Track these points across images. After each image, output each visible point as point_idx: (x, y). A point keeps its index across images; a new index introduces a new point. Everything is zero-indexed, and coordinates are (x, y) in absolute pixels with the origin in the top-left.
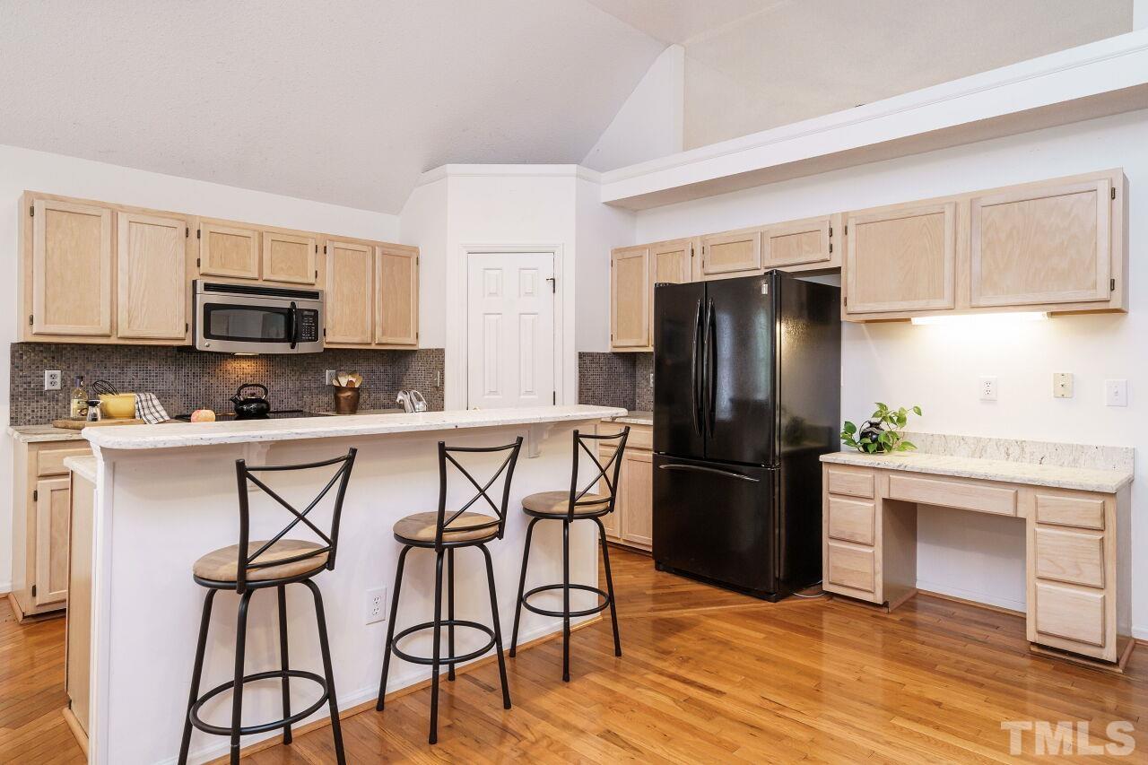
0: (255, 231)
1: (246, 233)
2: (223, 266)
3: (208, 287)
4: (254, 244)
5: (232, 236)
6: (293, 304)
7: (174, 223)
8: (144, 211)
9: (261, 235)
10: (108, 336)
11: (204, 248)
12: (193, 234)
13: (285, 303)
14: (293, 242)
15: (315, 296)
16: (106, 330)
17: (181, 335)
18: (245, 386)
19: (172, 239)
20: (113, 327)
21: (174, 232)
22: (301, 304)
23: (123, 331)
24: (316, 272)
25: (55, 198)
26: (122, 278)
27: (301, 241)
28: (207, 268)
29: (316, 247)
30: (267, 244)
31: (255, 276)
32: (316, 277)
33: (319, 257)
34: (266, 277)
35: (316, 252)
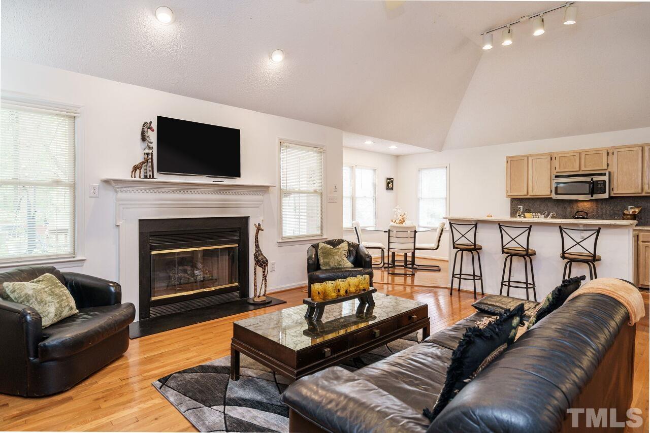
0: (577, 152)
1: (573, 154)
2: (565, 168)
3: (557, 177)
4: (577, 158)
5: (567, 157)
6: (592, 179)
7: (546, 157)
8: (538, 155)
9: (580, 153)
10: (527, 195)
11: (556, 163)
12: (553, 158)
13: (589, 179)
14: (597, 153)
15: (605, 174)
16: (526, 193)
17: (549, 194)
18: (578, 212)
19: (546, 162)
20: (527, 193)
21: (547, 160)
22: (596, 179)
23: (531, 193)
24: (608, 164)
25: (513, 157)
26: (530, 177)
27: (600, 152)
28: (557, 170)
29: (608, 153)
30: (583, 157)
31: (578, 170)
32: (608, 166)
33: (609, 157)
34: (583, 169)
35: (608, 155)
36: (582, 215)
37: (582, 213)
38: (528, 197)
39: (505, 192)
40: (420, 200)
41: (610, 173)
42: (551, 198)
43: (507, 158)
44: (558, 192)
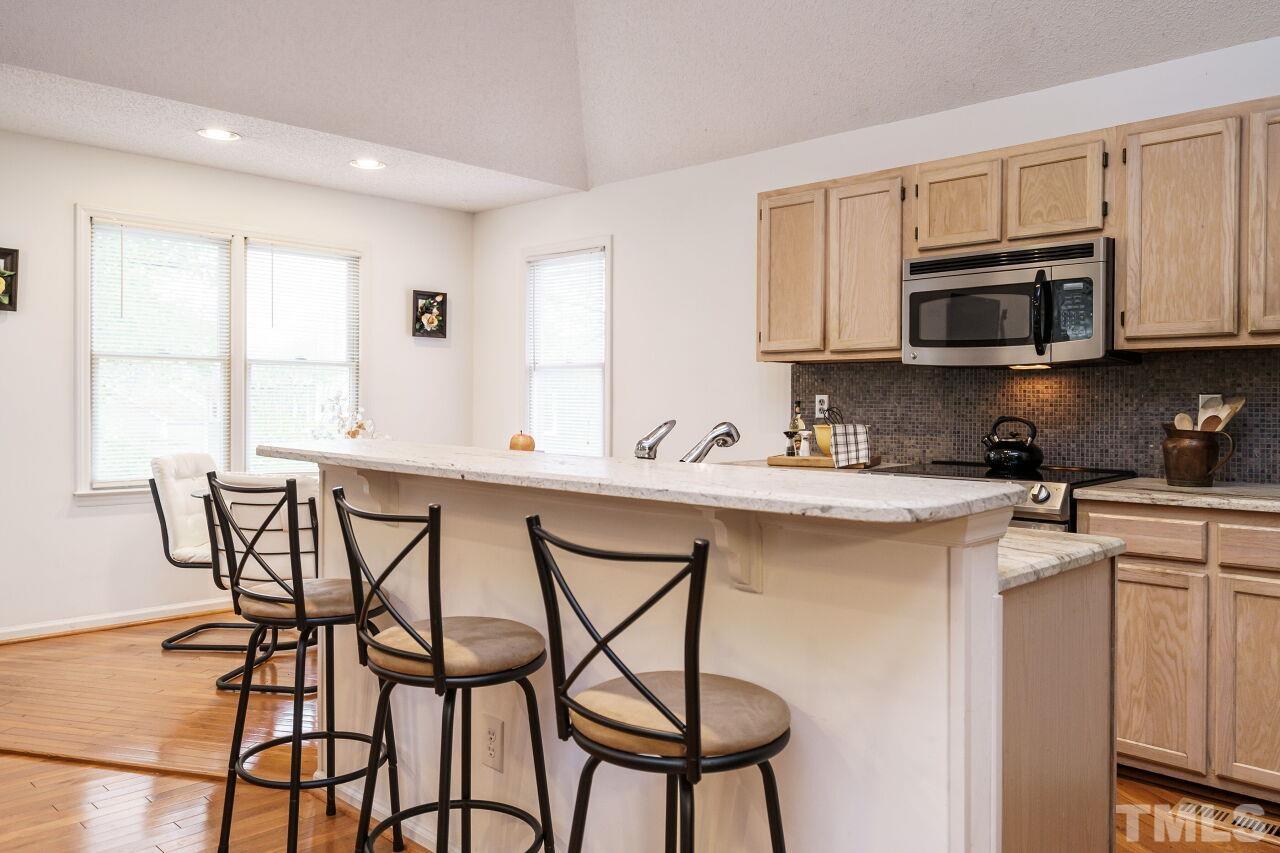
0: (992, 161)
1: (978, 170)
2: (948, 231)
3: (916, 270)
4: (994, 186)
5: (958, 181)
6: (1041, 274)
7: (885, 185)
9: (1004, 164)
10: (821, 351)
11: (919, 211)
12: (910, 192)
13: (1026, 274)
14: (1062, 159)
15: (1086, 251)
16: (817, 343)
17: (894, 344)
18: (1002, 420)
19: (884, 209)
20: (825, 338)
21: (886, 198)
22: (1057, 271)
23: (835, 343)
24: (1105, 205)
25: (779, 193)
26: (833, 274)
27: (1077, 153)
28: (925, 240)
29: (1106, 156)
30: (1013, 174)
31: (995, 236)
32: (1105, 214)
33: (1110, 171)
34: (1011, 234)
35: (1105, 165)
36: (1014, 436)
37: (1011, 427)
38: (827, 356)
39: (755, 338)
40: (535, 373)
41: (1111, 244)
42: (899, 361)
43: (763, 196)
44: (923, 337)
